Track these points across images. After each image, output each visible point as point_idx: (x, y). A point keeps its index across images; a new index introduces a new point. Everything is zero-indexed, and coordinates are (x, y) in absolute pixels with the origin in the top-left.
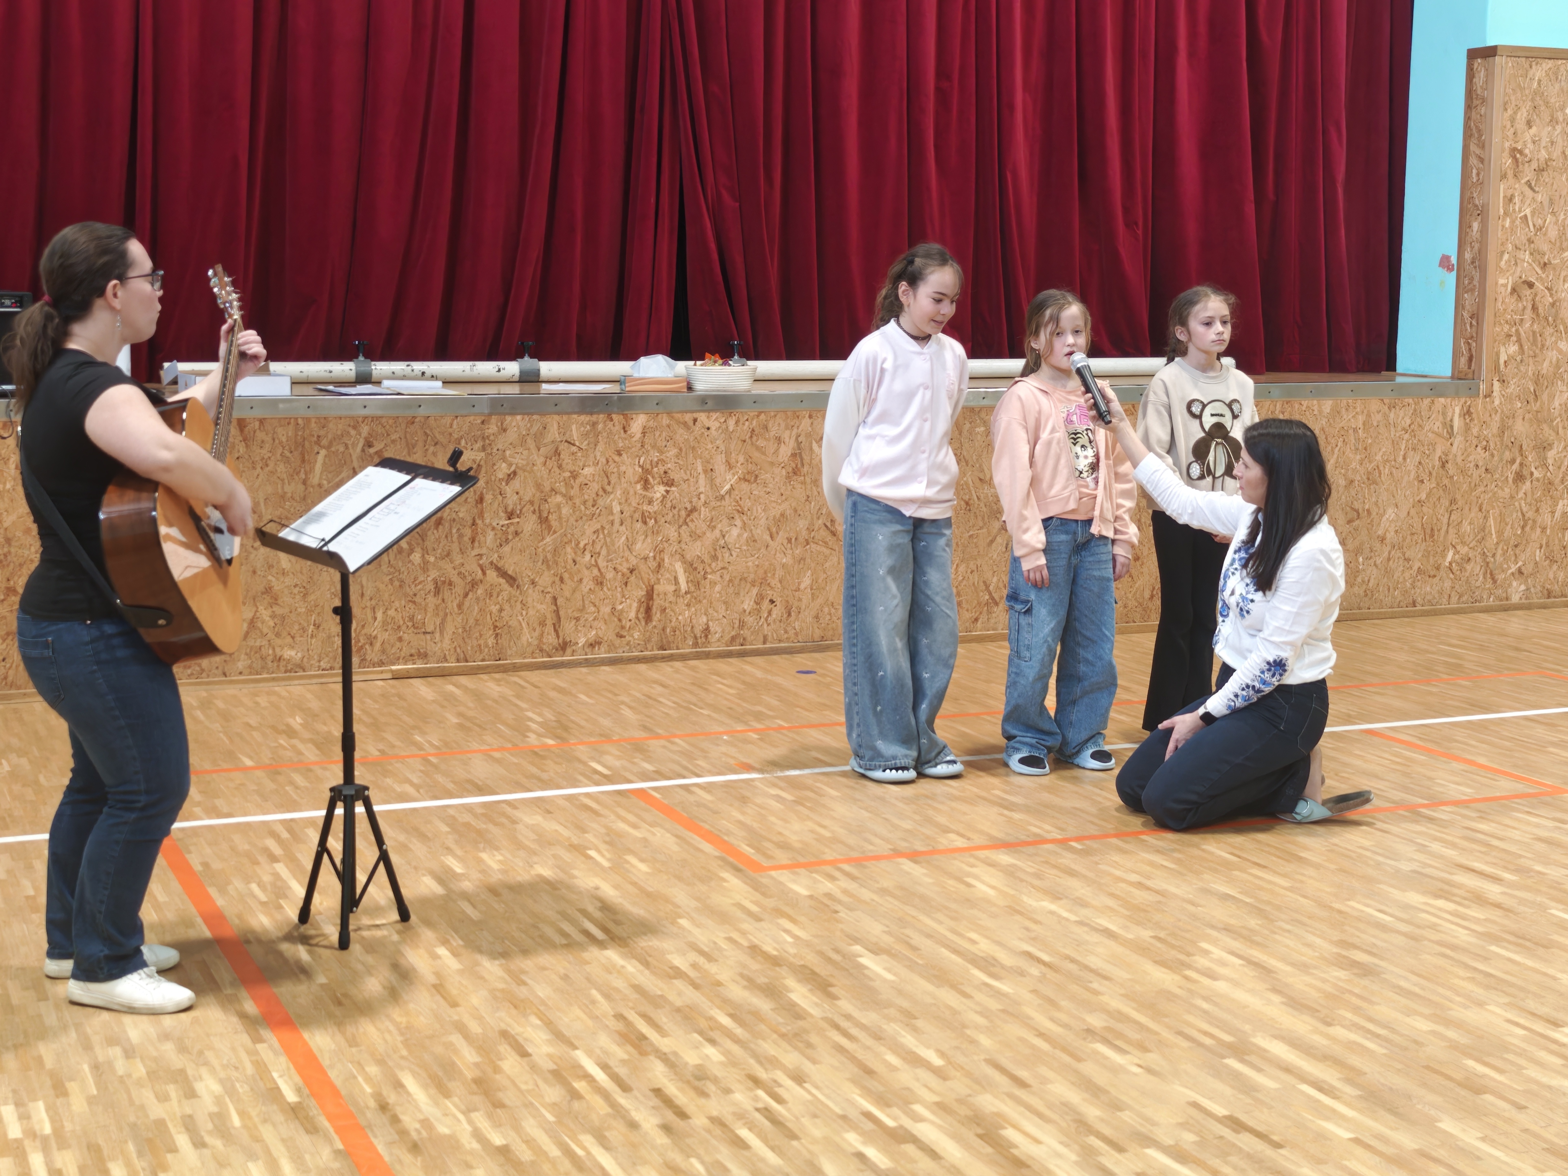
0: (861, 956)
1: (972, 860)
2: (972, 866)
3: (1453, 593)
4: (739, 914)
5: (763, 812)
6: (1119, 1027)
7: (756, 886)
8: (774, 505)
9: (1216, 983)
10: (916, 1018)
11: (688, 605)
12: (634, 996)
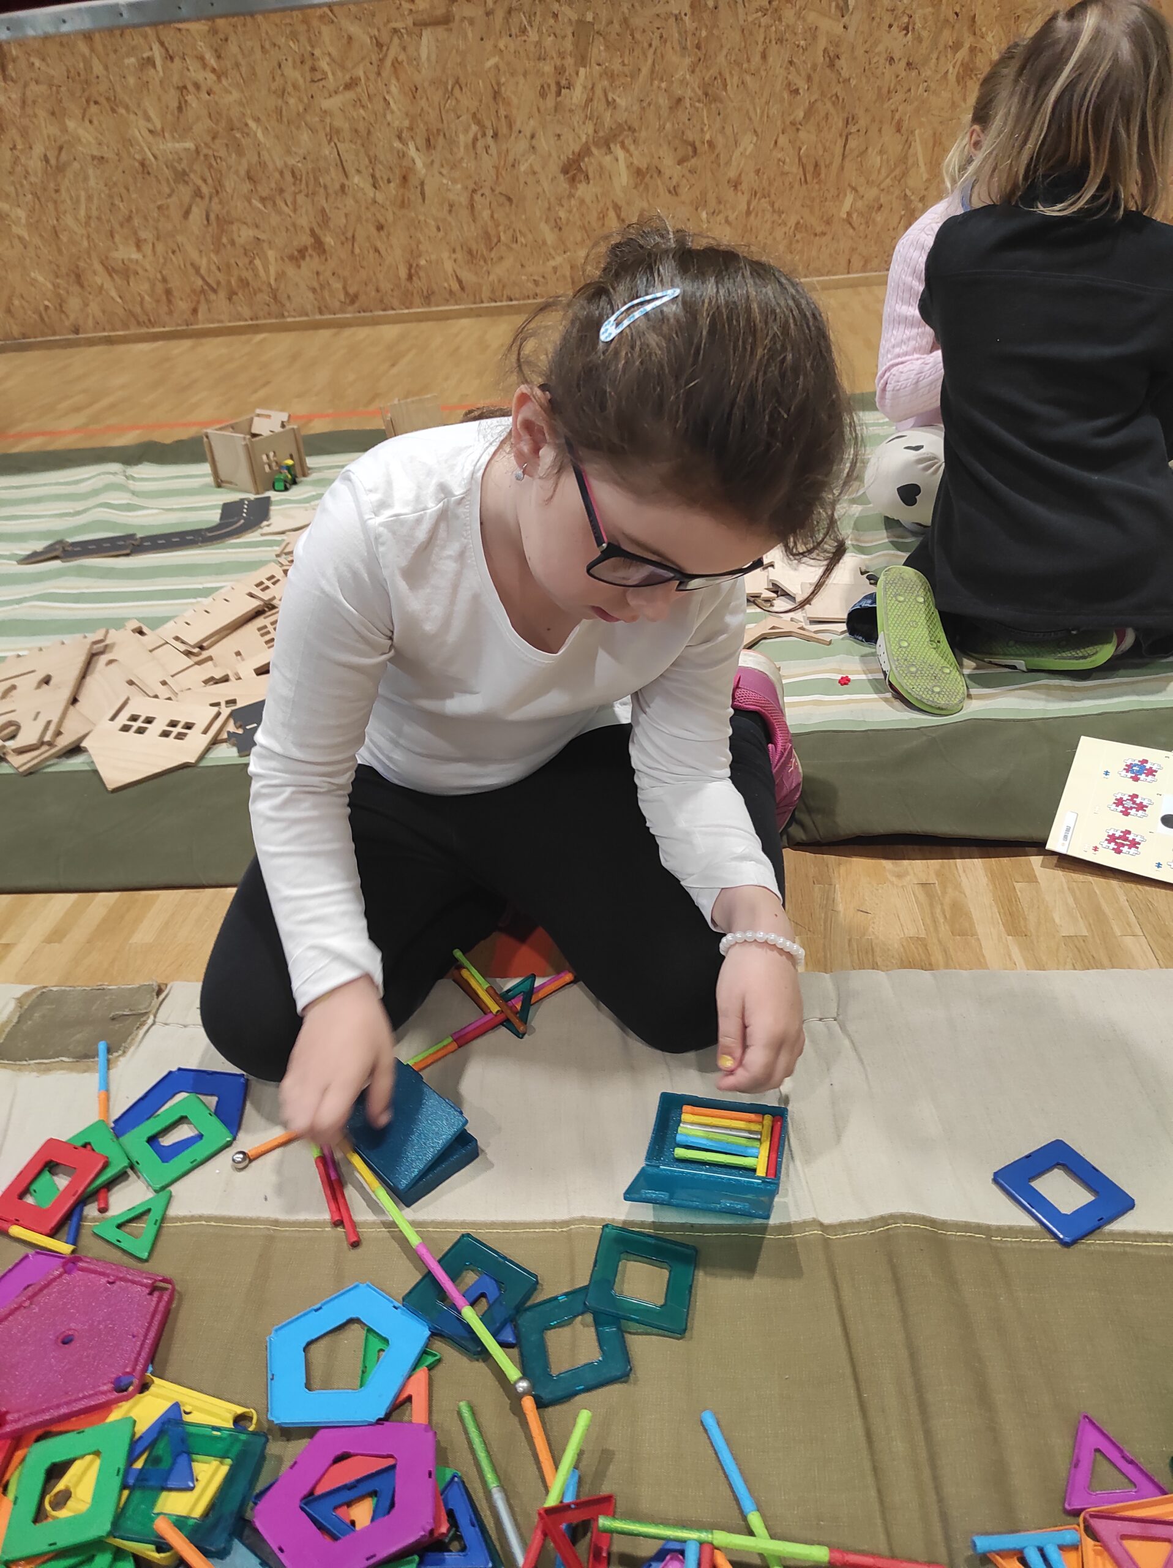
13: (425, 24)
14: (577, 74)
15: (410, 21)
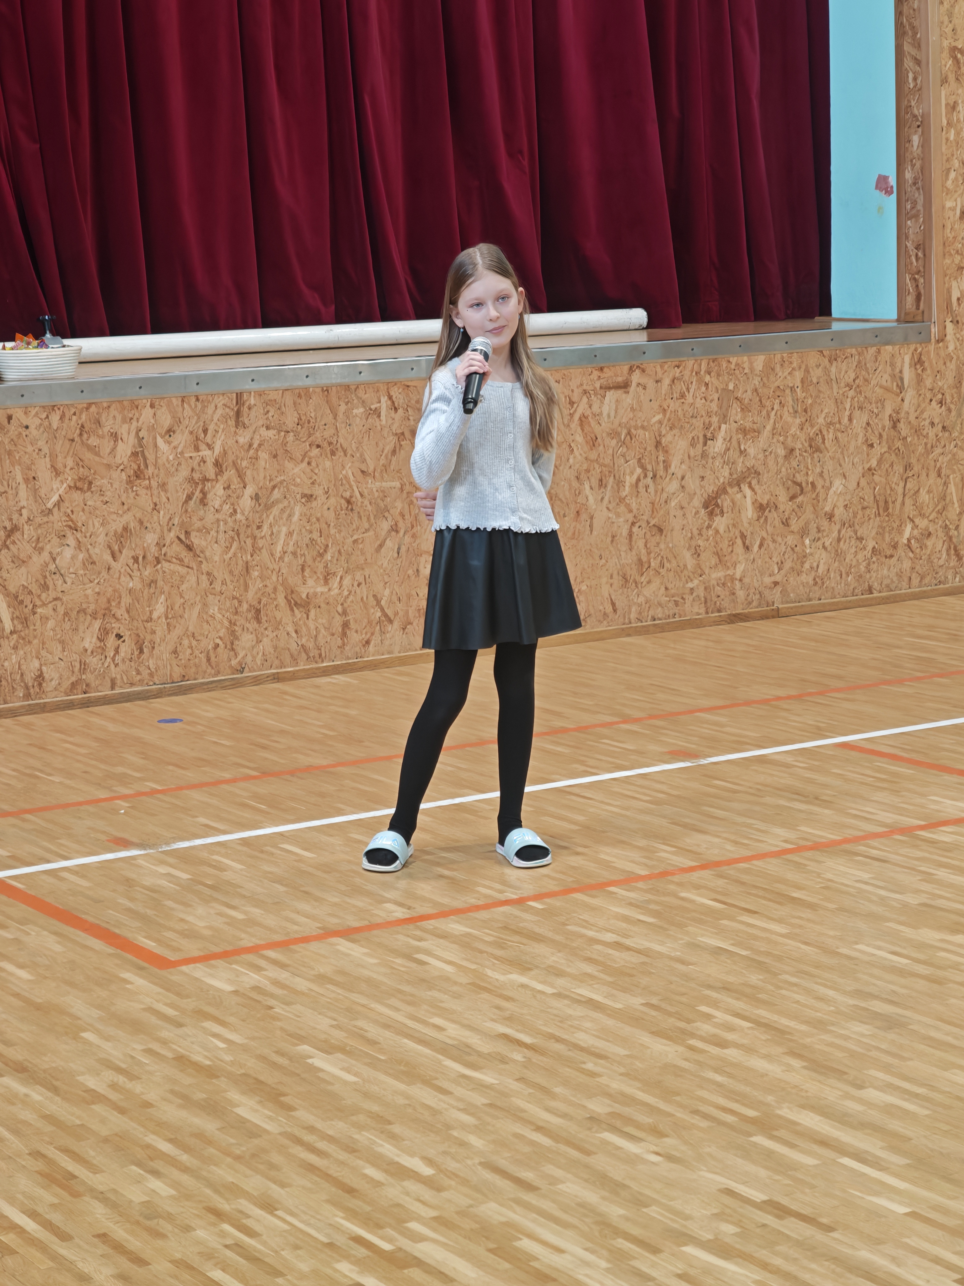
0: (311, 1057)
1: (418, 933)
2: (421, 939)
3: (914, 576)
4: (154, 1020)
5: (155, 895)
6: (627, 1111)
7: (168, 986)
8: (114, 516)
9: (725, 1051)
10: (390, 1123)
11: (15, 648)
12: (49, 1128)
13: (610, 388)
14: (720, 428)
15: (598, 385)
